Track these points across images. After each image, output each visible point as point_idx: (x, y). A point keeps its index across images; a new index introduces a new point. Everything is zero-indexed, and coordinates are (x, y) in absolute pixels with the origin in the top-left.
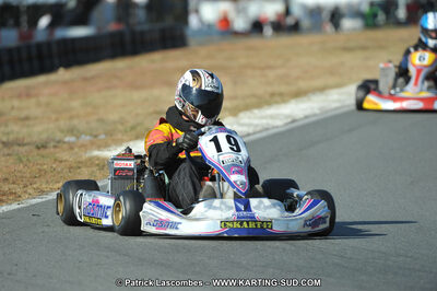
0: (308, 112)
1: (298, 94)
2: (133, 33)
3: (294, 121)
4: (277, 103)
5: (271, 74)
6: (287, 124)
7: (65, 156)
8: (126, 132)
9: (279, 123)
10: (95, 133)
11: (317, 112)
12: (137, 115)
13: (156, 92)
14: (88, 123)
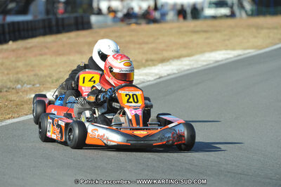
0: (169, 72)
1: (163, 61)
2: (57, 20)
3: (160, 78)
4: (149, 65)
5: (146, 47)
6: (155, 80)
7: (13, 97)
8: (53, 82)
9: (151, 78)
10: (33, 83)
11: (175, 71)
12: (60, 72)
13: (72, 58)
14: (28, 76)
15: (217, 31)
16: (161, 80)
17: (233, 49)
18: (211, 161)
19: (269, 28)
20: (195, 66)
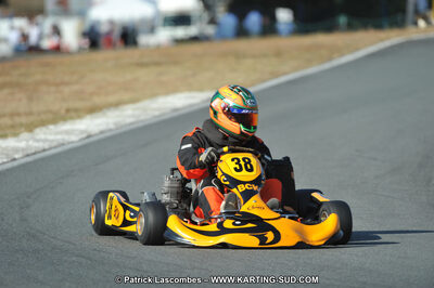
0: (103, 127)
1: (93, 110)
3: (89, 136)
4: (72, 118)
5: (66, 90)
6: (80, 140)
9: (74, 138)
11: (112, 126)
15: (176, 63)
16: (92, 139)
17: (201, 89)
18: (168, 264)
19: (254, 56)
20: (142, 118)
